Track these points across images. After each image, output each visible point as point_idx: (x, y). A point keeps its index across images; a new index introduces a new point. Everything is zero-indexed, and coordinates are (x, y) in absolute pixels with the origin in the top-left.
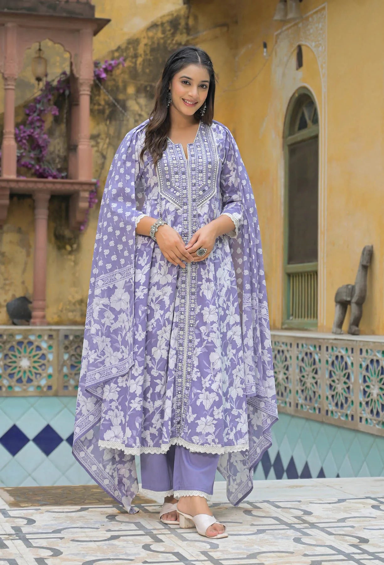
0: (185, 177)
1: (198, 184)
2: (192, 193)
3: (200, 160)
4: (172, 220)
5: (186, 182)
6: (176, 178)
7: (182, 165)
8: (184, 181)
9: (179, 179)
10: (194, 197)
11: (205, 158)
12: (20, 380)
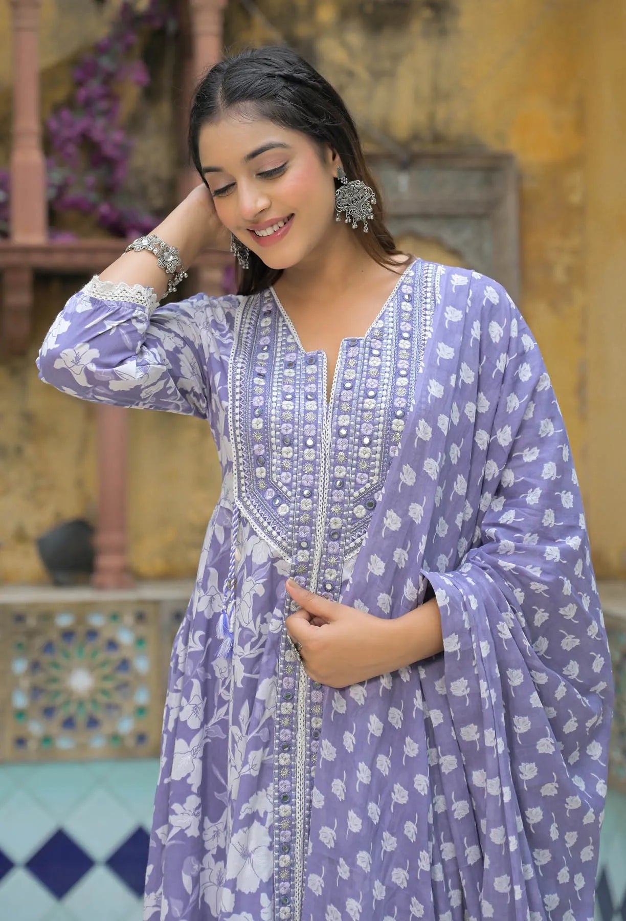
0: (312, 458)
1: (355, 481)
2: (329, 509)
3: (369, 404)
4: (255, 596)
5: (313, 473)
6: (285, 455)
7: (310, 417)
8: (308, 468)
9: (291, 460)
10: (336, 523)
11: (384, 395)
12: (69, 723)
